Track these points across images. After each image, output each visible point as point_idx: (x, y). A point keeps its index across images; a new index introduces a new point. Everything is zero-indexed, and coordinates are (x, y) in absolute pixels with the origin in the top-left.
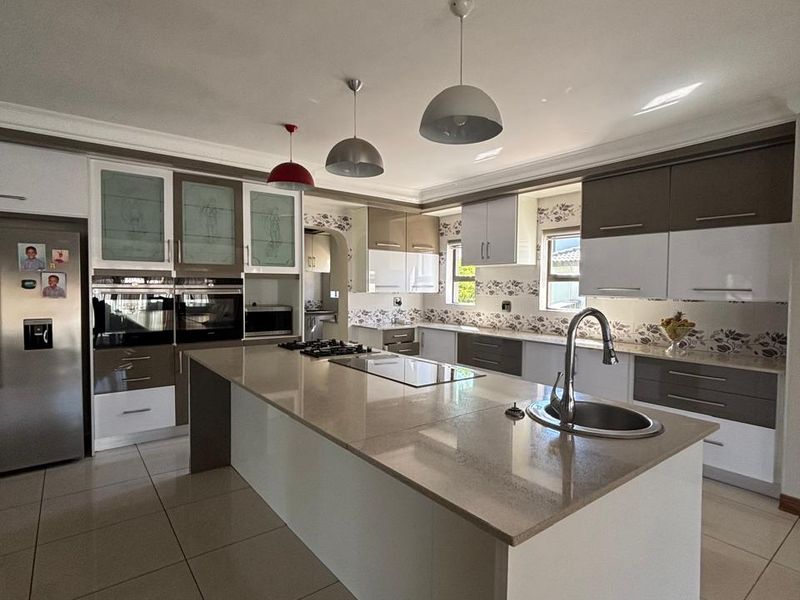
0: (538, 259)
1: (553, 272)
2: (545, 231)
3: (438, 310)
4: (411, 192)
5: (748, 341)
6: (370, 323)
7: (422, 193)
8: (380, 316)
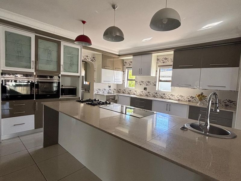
0: (156, 74)
1: (160, 79)
2: (159, 66)
3: (122, 89)
4: (116, 50)
5: (220, 102)
6: (101, 93)
7: (120, 51)
8: (104, 91)
